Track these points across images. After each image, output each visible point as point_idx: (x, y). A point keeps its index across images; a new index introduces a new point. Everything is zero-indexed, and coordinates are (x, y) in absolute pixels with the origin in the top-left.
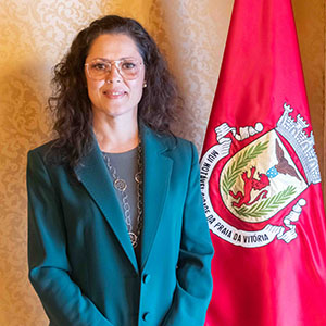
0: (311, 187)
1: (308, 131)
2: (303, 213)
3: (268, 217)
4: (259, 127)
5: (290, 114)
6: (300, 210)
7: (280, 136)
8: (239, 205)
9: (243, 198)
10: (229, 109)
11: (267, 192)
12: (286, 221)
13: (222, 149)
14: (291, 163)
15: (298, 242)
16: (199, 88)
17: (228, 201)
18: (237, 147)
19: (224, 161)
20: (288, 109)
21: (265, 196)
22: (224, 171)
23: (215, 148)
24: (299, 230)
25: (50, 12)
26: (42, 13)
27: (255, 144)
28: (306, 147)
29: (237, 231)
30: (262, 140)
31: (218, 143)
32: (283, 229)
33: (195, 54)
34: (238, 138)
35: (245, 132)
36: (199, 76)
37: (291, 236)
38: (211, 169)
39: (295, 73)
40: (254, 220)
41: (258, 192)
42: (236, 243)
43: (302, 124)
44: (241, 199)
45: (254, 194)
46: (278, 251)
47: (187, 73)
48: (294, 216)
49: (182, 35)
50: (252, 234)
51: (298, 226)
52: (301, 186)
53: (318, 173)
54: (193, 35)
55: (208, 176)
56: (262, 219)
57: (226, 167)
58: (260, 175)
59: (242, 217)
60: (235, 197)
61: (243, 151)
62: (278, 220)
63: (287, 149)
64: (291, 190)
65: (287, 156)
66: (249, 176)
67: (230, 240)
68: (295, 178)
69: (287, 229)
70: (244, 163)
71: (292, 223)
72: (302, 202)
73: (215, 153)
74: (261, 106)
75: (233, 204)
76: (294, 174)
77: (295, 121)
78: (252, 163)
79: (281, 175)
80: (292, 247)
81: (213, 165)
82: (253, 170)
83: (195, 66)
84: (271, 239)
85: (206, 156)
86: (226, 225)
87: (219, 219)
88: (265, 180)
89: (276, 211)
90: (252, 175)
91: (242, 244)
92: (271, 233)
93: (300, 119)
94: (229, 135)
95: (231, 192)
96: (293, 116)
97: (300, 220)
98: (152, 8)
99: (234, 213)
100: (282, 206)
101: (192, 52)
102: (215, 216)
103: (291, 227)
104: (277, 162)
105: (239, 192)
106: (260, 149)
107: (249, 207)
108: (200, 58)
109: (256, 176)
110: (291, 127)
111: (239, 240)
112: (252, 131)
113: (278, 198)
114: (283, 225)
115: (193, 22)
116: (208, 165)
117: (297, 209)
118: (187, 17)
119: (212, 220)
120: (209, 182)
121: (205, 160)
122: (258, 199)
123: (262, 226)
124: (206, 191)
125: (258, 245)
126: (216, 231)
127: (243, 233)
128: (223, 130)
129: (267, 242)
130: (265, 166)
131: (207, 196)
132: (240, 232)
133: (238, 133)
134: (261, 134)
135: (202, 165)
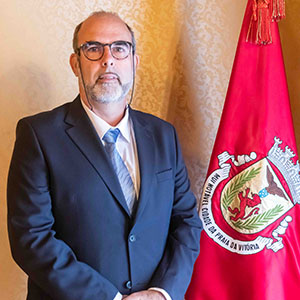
0: (297, 206)
1: (294, 160)
2: (289, 227)
3: (259, 230)
4: (253, 155)
5: (279, 146)
6: (287, 225)
7: (271, 163)
8: (235, 219)
9: (239, 213)
10: (230, 140)
11: (258, 209)
12: (275, 234)
13: (223, 172)
14: (280, 185)
15: (284, 251)
16: (212, 124)
17: (227, 215)
19: (224, 182)
20: (277, 141)
21: (256, 213)
22: (224, 191)
24: (285, 242)
27: (249, 169)
28: (292, 173)
29: (233, 241)
30: (256, 166)
31: (220, 168)
32: (272, 241)
33: (210, 95)
34: (236, 163)
35: (242, 159)
36: (213, 113)
37: (278, 246)
38: (214, 188)
40: (247, 232)
41: (251, 209)
42: (232, 250)
43: (289, 154)
44: (238, 214)
45: (248, 210)
46: (267, 258)
47: (203, 110)
48: (281, 230)
49: (199, 79)
50: (246, 243)
51: (284, 238)
52: (287, 205)
54: (208, 80)
55: (211, 195)
56: (254, 231)
57: (226, 187)
58: (253, 195)
59: (238, 229)
60: (232, 212)
61: (239, 175)
62: (267, 233)
63: (277, 174)
64: (279, 208)
65: (276, 180)
66: (244, 195)
67: (228, 248)
68: (283, 198)
69: (275, 241)
70: (240, 185)
71: (279, 236)
72: (289, 219)
73: (217, 176)
74: (255, 138)
75: (231, 218)
76: (282, 195)
77: (284, 151)
78: (247, 185)
79: (270, 195)
80: (279, 255)
81: (215, 186)
82: (248, 190)
83: (210, 104)
84: (261, 248)
85: (210, 178)
86: (225, 235)
87: (219, 230)
88: (257, 200)
89: (265, 225)
90: (247, 194)
91: (237, 251)
92: (261, 243)
93: (288, 150)
94: (229, 161)
95: (229, 209)
96: (283, 147)
97: (286, 233)
98: (175, 58)
100: (271, 221)
101: (207, 93)
102: (216, 227)
103: (279, 239)
104: (267, 185)
105: (236, 209)
106: (253, 173)
107: (244, 221)
109: (250, 196)
110: (281, 156)
111: (235, 248)
112: (248, 159)
113: (268, 215)
114: (272, 237)
115: (208, 69)
116: (211, 185)
117: (284, 224)
118: (204, 65)
119: (213, 230)
120: (212, 199)
121: (209, 181)
122: (251, 214)
123: (253, 237)
124: (209, 206)
125: (250, 252)
126: (216, 240)
127: (238, 242)
128: (224, 157)
129: (258, 251)
130: (257, 188)
131: (210, 211)
132: (236, 242)
133: (236, 160)
134: (255, 161)
135: (206, 185)
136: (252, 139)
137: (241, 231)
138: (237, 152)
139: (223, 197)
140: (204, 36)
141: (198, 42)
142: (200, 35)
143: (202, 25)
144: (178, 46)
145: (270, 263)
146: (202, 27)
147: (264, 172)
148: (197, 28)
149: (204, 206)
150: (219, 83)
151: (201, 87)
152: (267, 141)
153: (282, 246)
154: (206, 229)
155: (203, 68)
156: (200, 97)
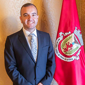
4: (70, 32)
5: (77, 29)
9: (66, 50)
12: (77, 55)
13: (61, 38)
15: (80, 60)
16: (53, 24)
17: (63, 50)
18: (64, 37)
20: (76, 28)
21: (72, 49)
22: (62, 44)
23: (59, 38)
24: (80, 57)
25: (18, 7)
26: (16, 7)
27: (69, 37)
30: (71, 35)
31: (60, 37)
33: (52, 16)
34: (65, 35)
35: (66, 34)
36: (53, 21)
38: (58, 43)
40: (69, 55)
45: (69, 49)
47: (50, 21)
49: (49, 12)
50: (69, 58)
51: (79, 56)
54: (51, 12)
55: (58, 45)
56: (71, 55)
57: (62, 42)
58: (70, 44)
61: (66, 38)
62: (75, 55)
71: (78, 55)
72: (80, 50)
73: (59, 39)
75: (64, 51)
78: (68, 41)
79: (75, 44)
81: (59, 42)
82: (69, 43)
83: (52, 19)
84: (74, 60)
86: (63, 56)
87: (61, 55)
91: (67, 61)
92: (73, 58)
93: (79, 30)
94: (63, 35)
95: (63, 48)
97: (80, 54)
99: (64, 53)
102: (60, 54)
105: (65, 48)
106: (70, 38)
107: (68, 52)
108: (53, 17)
109: (69, 44)
110: (77, 32)
111: (66, 60)
112: (68, 34)
114: (76, 56)
115: (51, 9)
116: (58, 42)
117: (79, 52)
118: (50, 8)
119: (59, 55)
120: (58, 46)
121: (57, 41)
122: (70, 50)
123: (71, 56)
124: (57, 48)
125: (70, 61)
126: (60, 58)
128: (61, 33)
129: (73, 60)
130: (71, 42)
131: (58, 50)
132: (66, 58)
133: (65, 34)
134: (70, 34)
135: (56, 42)
136: (69, 28)
138: (65, 32)
139: (61, 45)
144: (43, 3)
147: (73, 37)
149: (56, 48)
153: (79, 58)
154: (57, 55)
156: (49, 17)
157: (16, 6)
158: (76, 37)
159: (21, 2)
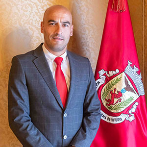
0: (140, 97)
1: (138, 72)
2: (137, 108)
4: (117, 71)
5: (131, 65)
6: (136, 107)
8: (109, 105)
9: (111, 102)
11: (121, 99)
12: (130, 112)
14: (131, 86)
15: (135, 121)
16: (90, 55)
18: (108, 80)
20: (130, 63)
21: (120, 101)
23: (99, 80)
24: (135, 116)
25: (26, 23)
26: (23, 23)
28: (138, 79)
29: (109, 116)
31: (100, 78)
33: (88, 40)
34: (108, 76)
36: (90, 49)
38: (97, 89)
39: (133, 48)
40: (116, 112)
41: (117, 99)
42: (108, 121)
43: (136, 69)
44: (110, 102)
45: (116, 100)
46: (126, 125)
47: (85, 48)
48: (133, 110)
49: (82, 32)
50: (115, 118)
51: (135, 114)
52: (136, 97)
53: (143, 91)
54: (87, 32)
56: (119, 111)
57: (104, 88)
58: (118, 92)
59: (110, 110)
60: (108, 101)
61: (110, 81)
63: (130, 80)
64: (132, 98)
66: (113, 92)
68: (133, 93)
69: (130, 116)
70: (111, 87)
71: (132, 113)
72: (137, 104)
73: (99, 82)
75: (107, 104)
77: (133, 68)
78: (114, 87)
79: (127, 92)
80: (133, 123)
82: (115, 89)
83: (88, 45)
84: (123, 120)
86: (104, 114)
88: (120, 94)
89: (125, 108)
90: (115, 92)
93: (135, 67)
95: (106, 99)
96: (132, 66)
97: (136, 111)
99: (107, 108)
100: (128, 106)
101: (87, 39)
103: (132, 114)
104: (125, 86)
105: (109, 99)
106: (118, 80)
107: (114, 106)
108: (90, 41)
109: (116, 92)
110: (131, 71)
111: (110, 120)
112: (114, 73)
114: (129, 114)
115: (87, 27)
117: (135, 106)
118: (85, 24)
122: (117, 102)
125: (118, 122)
127: (111, 117)
128: (102, 72)
130: (120, 88)
132: (110, 117)
133: (108, 73)
134: (118, 74)
137: (112, 111)
139: (102, 93)
140: (84, 9)
141: (81, 12)
142: (82, 9)
143: (83, 3)
145: (128, 127)
146: (83, 4)
147: (123, 79)
148: (81, 5)
150: (93, 34)
151: (83, 36)
152: (124, 63)
153: (134, 118)
155: (84, 26)
156: (84, 41)
157: (22, 20)
158: (128, 80)
159: (31, 14)
